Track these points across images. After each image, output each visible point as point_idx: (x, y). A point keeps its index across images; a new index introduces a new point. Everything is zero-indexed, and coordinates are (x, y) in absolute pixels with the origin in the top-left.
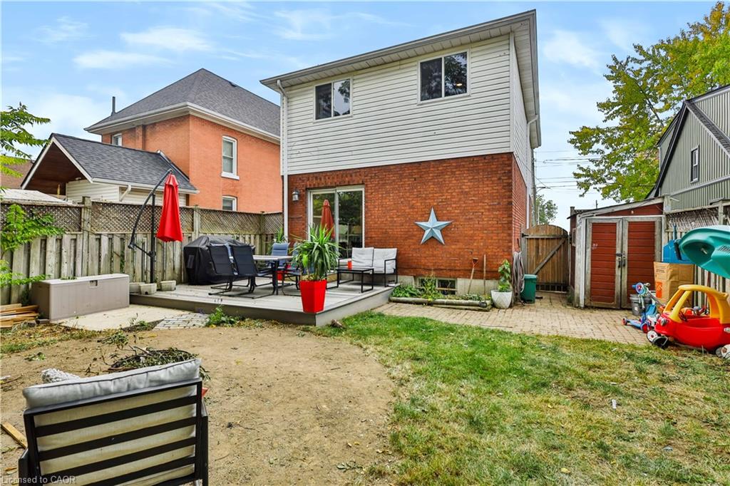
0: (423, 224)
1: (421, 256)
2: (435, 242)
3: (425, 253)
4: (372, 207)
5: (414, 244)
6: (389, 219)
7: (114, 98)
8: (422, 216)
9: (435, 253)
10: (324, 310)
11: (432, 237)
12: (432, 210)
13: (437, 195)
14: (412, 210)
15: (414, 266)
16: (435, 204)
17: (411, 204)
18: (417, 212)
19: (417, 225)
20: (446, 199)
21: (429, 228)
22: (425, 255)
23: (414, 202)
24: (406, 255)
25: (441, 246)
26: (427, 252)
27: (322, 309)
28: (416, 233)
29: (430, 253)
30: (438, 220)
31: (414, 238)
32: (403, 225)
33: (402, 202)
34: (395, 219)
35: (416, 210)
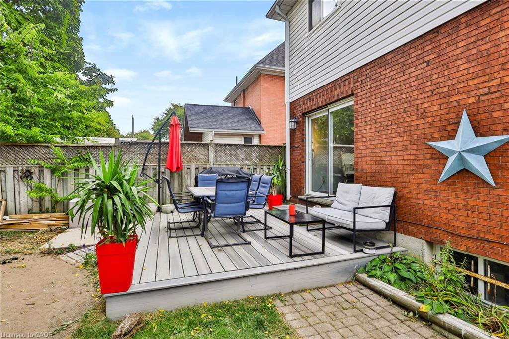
0: (443, 145)
1: (439, 206)
2: (470, 181)
3: (448, 200)
4: (363, 124)
5: (426, 182)
6: (385, 141)
7: (236, 77)
8: (442, 129)
9: (471, 203)
10: (130, 290)
11: (464, 169)
12: (465, 114)
13: (475, 81)
14: (422, 121)
15: (427, 222)
16: (472, 100)
17: (421, 111)
18: (431, 124)
19: (431, 147)
20: (501, 84)
21: (453, 152)
22: (448, 205)
23: (426, 105)
24: (413, 201)
25: (486, 190)
26: (453, 200)
27: (127, 289)
28: (429, 162)
29: (461, 202)
30: (477, 136)
31: (427, 172)
32: (406, 150)
33: (405, 111)
34: (394, 140)
35: (430, 120)
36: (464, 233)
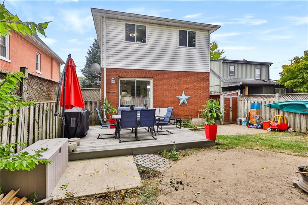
0: (180, 97)
1: (179, 111)
2: (184, 105)
5: (176, 105)
6: (165, 95)
8: (179, 94)
11: (183, 103)
12: (183, 92)
13: (185, 85)
14: (175, 91)
15: (176, 115)
16: (184, 89)
19: (177, 97)
20: (188, 87)
21: (182, 99)
23: (176, 88)
25: (186, 106)
26: (181, 109)
28: (176, 101)
29: (183, 109)
30: (185, 96)
31: (176, 103)
32: (171, 98)
33: (171, 88)
34: (168, 95)
35: (177, 91)
36: (183, 115)
